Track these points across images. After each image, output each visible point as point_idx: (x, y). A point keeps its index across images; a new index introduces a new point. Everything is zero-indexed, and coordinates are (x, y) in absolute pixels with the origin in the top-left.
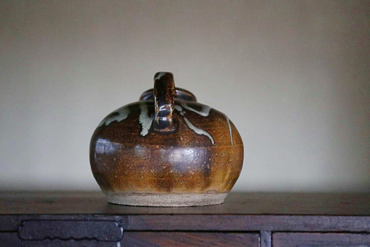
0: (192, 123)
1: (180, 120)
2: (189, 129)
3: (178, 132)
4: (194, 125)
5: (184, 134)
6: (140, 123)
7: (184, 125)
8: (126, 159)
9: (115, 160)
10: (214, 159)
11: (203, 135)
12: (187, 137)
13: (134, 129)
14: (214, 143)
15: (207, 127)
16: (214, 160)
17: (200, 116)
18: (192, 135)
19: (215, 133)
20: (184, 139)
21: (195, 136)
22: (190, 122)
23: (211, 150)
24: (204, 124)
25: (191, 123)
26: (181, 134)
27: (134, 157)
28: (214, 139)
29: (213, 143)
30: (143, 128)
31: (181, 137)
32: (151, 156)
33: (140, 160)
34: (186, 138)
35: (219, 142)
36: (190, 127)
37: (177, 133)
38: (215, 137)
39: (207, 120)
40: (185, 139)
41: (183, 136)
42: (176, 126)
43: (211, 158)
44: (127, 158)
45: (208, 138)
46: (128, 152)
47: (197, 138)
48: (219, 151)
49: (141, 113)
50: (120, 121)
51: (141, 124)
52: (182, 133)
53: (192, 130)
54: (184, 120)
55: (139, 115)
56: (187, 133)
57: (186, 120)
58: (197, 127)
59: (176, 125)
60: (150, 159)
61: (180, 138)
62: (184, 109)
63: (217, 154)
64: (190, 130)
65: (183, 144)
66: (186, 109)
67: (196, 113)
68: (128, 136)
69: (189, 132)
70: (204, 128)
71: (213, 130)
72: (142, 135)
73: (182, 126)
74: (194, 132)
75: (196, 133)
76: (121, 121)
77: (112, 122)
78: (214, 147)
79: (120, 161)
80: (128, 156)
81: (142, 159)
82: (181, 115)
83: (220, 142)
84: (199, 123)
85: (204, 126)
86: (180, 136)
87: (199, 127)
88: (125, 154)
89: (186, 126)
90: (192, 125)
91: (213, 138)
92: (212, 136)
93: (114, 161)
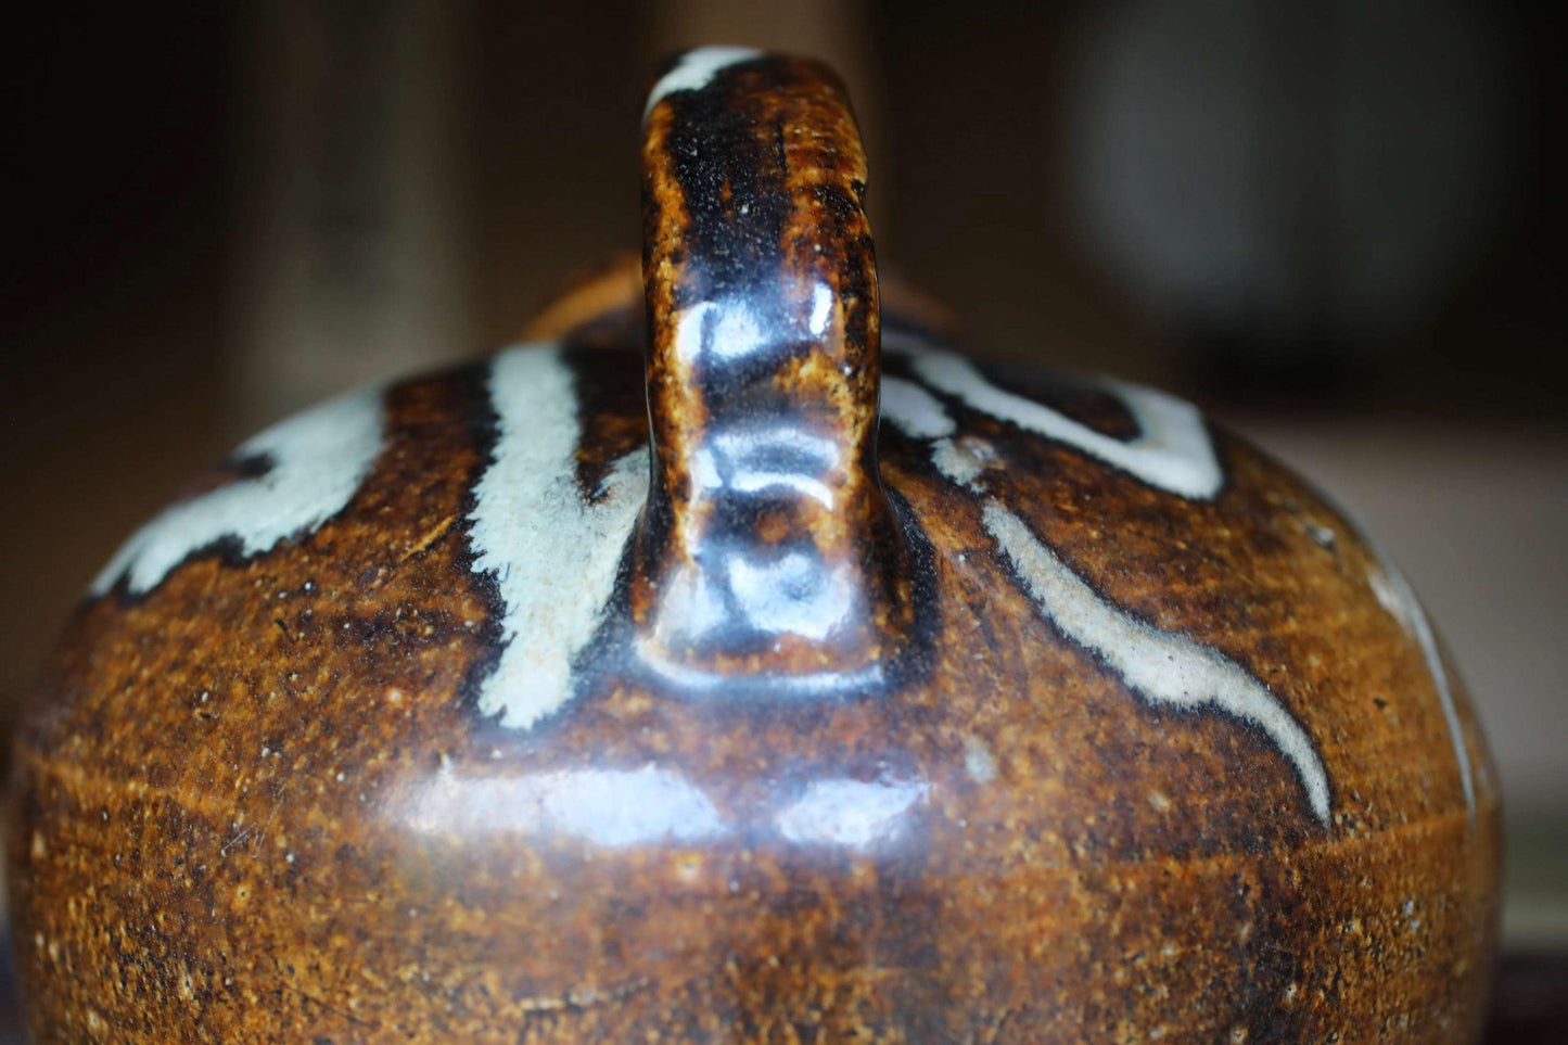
0: (1088, 579)
1: (945, 540)
2: (1052, 648)
3: (930, 680)
4: (1099, 589)
5: (1005, 706)
6: (476, 567)
7: (1000, 597)
8: (306, 999)
9: (186, 992)
10: (1328, 982)
11: (1209, 712)
12: (1046, 742)
13: (411, 642)
14: (1334, 805)
15: (1242, 622)
16: (1332, 993)
17: (1150, 498)
18: (1095, 709)
19: (1325, 685)
20: (1005, 770)
21: (1132, 725)
22: (1061, 554)
23: (1305, 881)
24: (1211, 584)
25: (1067, 573)
26: (963, 702)
27: (398, 984)
28: (1328, 749)
29: (1320, 801)
30: (509, 624)
31: (973, 743)
32: (606, 986)
33: (472, 1026)
34: (1033, 751)
35: (1369, 780)
36: (1066, 623)
37: (923, 697)
38: (1334, 733)
39: (1226, 533)
40: (1022, 765)
41: (989, 735)
42: (908, 615)
43: (1299, 978)
44: (315, 992)
45: (1269, 743)
46: (333, 922)
47: (1154, 749)
48: (1378, 886)
49: (492, 461)
50: (266, 544)
51: (488, 582)
52: (983, 688)
53: (1095, 661)
54: (994, 541)
55: (476, 473)
56: (1041, 692)
57: (1005, 527)
58: (1142, 615)
59: (902, 594)
60: (592, 1018)
61: (958, 748)
62: (968, 422)
63: (1356, 926)
64: (1067, 659)
65: (1000, 827)
66: (990, 418)
67: (1089, 459)
68: (329, 729)
69: (1059, 676)
70: (1217, 626)
71: (1304, 653)
72: (502, 713)
73: (976, 608)
74: (1118, 676)
75: (1137, 695)
76: (280, 546)
77: (194, 557)
78: (1333, 848)
79: (248, 1020)
80: (327, 967)
81: (495, 1009)
82: (951, 480)
83: (1378, 782)
84: (1153, 567)
85: (1211, 604)
86: (962, 734)
87: (1167, 618)
88: (301, 937)
89: (1015, 607)
90: (1086, 592)
91: (1316, 745)
92: (1301, 722)
93: (181, 1007)
